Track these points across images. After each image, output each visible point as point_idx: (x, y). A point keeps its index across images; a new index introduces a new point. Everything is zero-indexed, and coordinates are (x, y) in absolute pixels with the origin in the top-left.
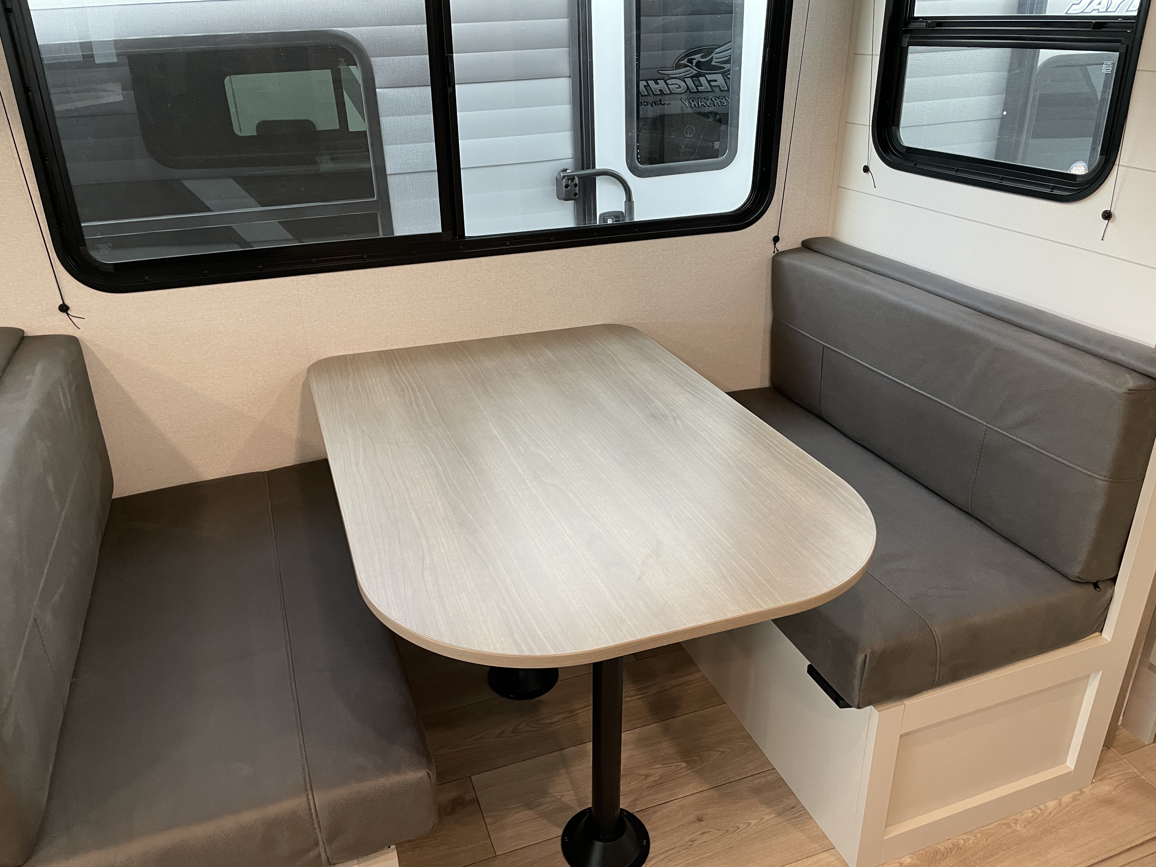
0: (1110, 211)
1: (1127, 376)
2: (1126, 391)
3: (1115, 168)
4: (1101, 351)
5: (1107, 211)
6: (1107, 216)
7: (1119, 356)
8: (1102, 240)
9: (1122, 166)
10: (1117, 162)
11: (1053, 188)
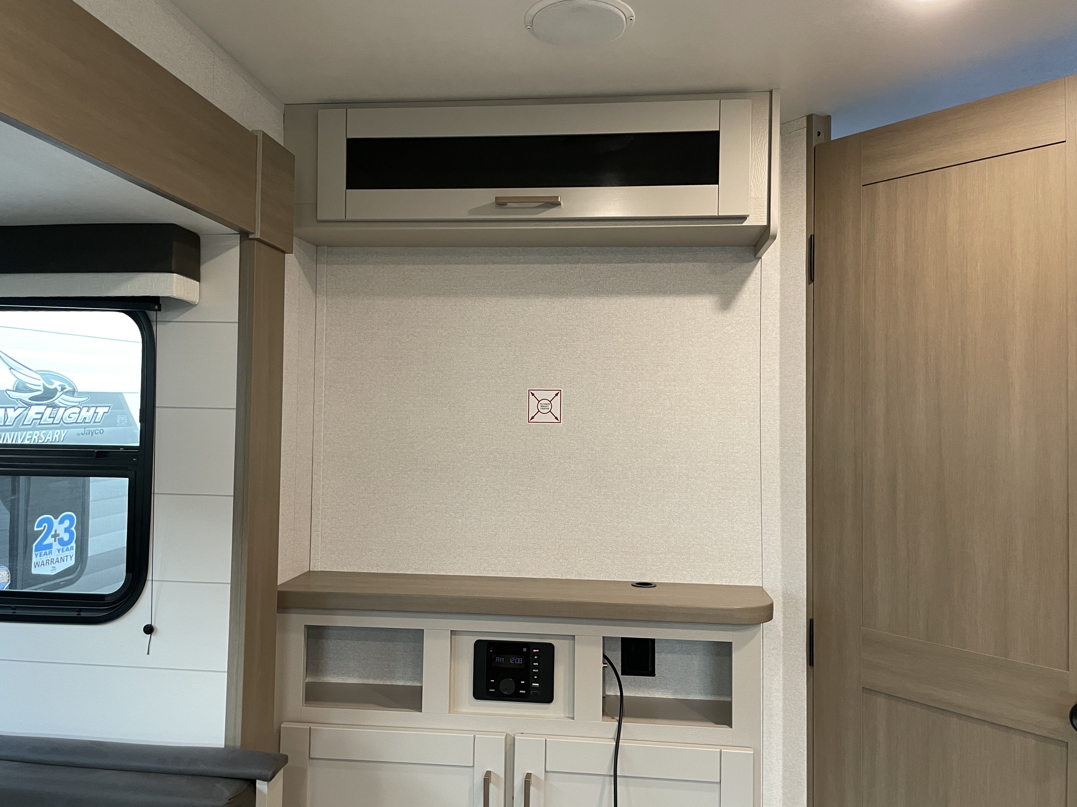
0: (151, 625)
1: (218, 785)
2: (227, 801)
3: (148, 585)
4: (181, 767)
5: (148, 625)
6: (149, 630)
7: (202, 768)
8: (148, 654)
9: (155, 581)
10: (149, 577)
11: (80, 610)
